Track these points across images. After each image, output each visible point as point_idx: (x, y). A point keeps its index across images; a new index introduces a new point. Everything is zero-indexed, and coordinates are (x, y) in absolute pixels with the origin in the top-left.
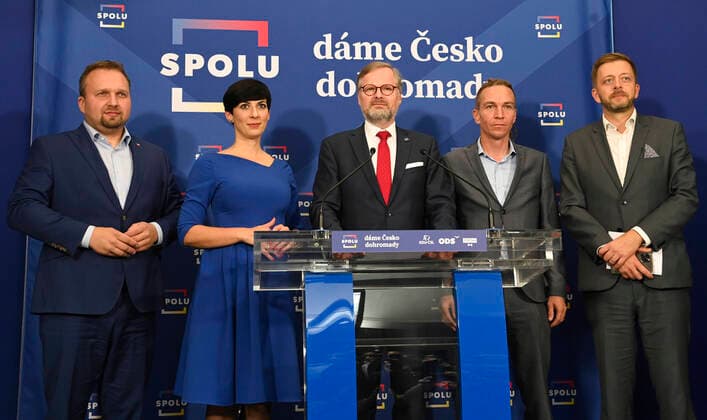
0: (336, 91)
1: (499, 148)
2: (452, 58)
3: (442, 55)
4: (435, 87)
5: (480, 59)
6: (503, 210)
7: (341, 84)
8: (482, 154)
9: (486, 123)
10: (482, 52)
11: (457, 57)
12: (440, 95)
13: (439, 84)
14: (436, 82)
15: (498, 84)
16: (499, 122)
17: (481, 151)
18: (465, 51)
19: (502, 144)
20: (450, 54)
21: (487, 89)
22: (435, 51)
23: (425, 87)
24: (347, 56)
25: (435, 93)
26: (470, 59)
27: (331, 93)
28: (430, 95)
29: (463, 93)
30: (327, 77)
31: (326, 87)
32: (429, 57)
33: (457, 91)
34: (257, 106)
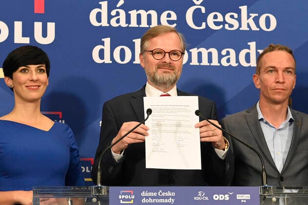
0: (112, 58)
1: (278, 112)
2: (227, 27)
3: (217, 24)
4: (210, 54)
5: (254, 28)
6: (281, 178)
7: (117, 51)
8: (262, 120)
9: (266, 87)
10: (256, 20)
11: (231, 26)
12: (215, 62)
13: (214, 51)
14: (211, 50)
15: (279, 49)
16: (280, 86)
17: (260, 116)
18: (239, 20)
19: (281, 109)
20: (224, 22)
21: (269, 54)
22: (210, 19)
23: (200, 54)
24: (123, 24)
25: (210, 60)
26: (244, 27)
27: (107, 60)
28: (205, 62)
29: (237, 61)
30: (103, 44)
31: (101, 54)
32: (204, 24)
33: (231, 58)
34: (36, 71)
